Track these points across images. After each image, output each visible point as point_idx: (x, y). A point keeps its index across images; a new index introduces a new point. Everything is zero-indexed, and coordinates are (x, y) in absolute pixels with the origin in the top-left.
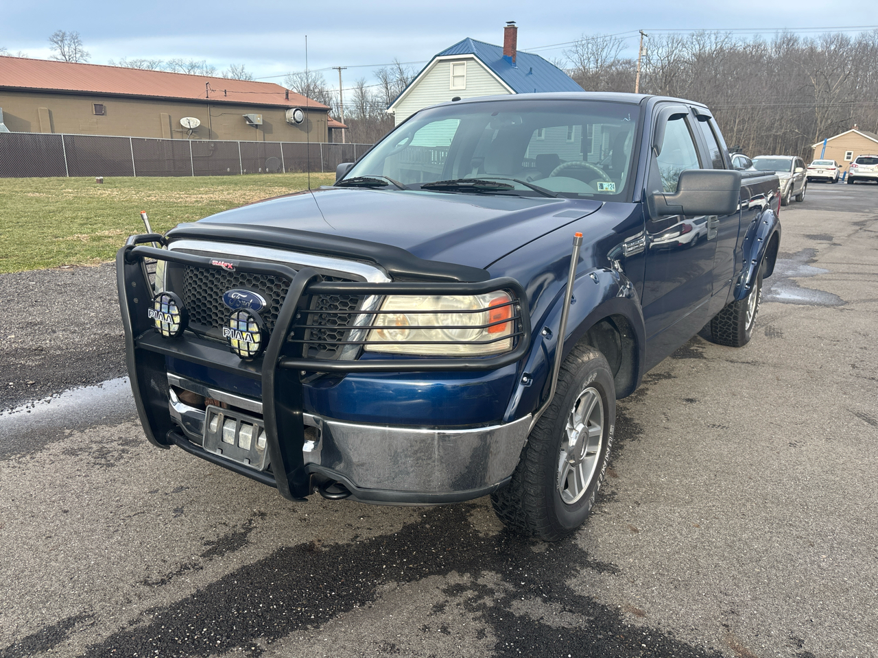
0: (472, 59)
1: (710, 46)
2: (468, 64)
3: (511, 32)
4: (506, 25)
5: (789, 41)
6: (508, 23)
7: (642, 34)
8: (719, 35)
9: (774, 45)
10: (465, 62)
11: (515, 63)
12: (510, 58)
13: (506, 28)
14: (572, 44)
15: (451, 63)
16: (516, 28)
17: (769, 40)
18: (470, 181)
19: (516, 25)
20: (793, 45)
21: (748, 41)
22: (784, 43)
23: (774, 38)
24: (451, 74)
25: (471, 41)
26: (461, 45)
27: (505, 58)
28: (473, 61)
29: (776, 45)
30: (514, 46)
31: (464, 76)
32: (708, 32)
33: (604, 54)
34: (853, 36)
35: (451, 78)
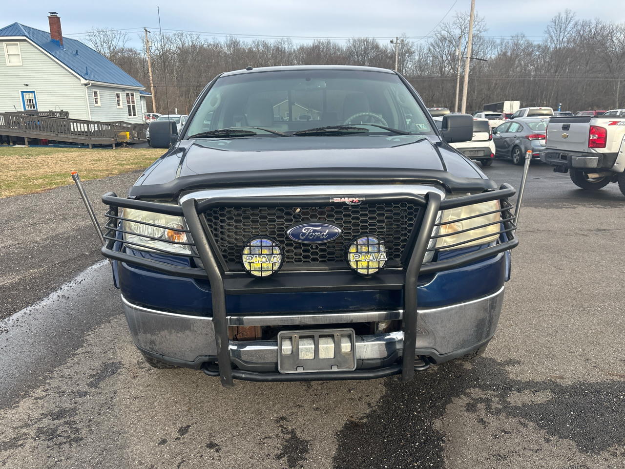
0: (25, 40)
1: (188, 43)
2: (21, 45)
3: (55, 21)
4: (50, 15)
5: (235, 43)
6: (51, 13)
7: (146, 31)
8: (193, 36)
9: (225, 45)
10: (18, 43)
11: (62, 45)
12: (57, 42)
13: (49, 17)
14: (86, 34)
15: (4, 43)
16: (59, 18)
17: (222, 41)
18: (337, 127)
19: (58, 16)
20: (237, 45)
21: (209, 41)
22: (231, 44)
23: (225, 40)
24: (6, 53)
25: (20, 26)
26: (10, 28)
27: (53, 41)
28: (26, 42)
29: (227, 45)
30: (60, 32)
31: (19, 55)
32: (186, 33)
33: (114, 43)
34: (272, 42)
35: (7, 56)
